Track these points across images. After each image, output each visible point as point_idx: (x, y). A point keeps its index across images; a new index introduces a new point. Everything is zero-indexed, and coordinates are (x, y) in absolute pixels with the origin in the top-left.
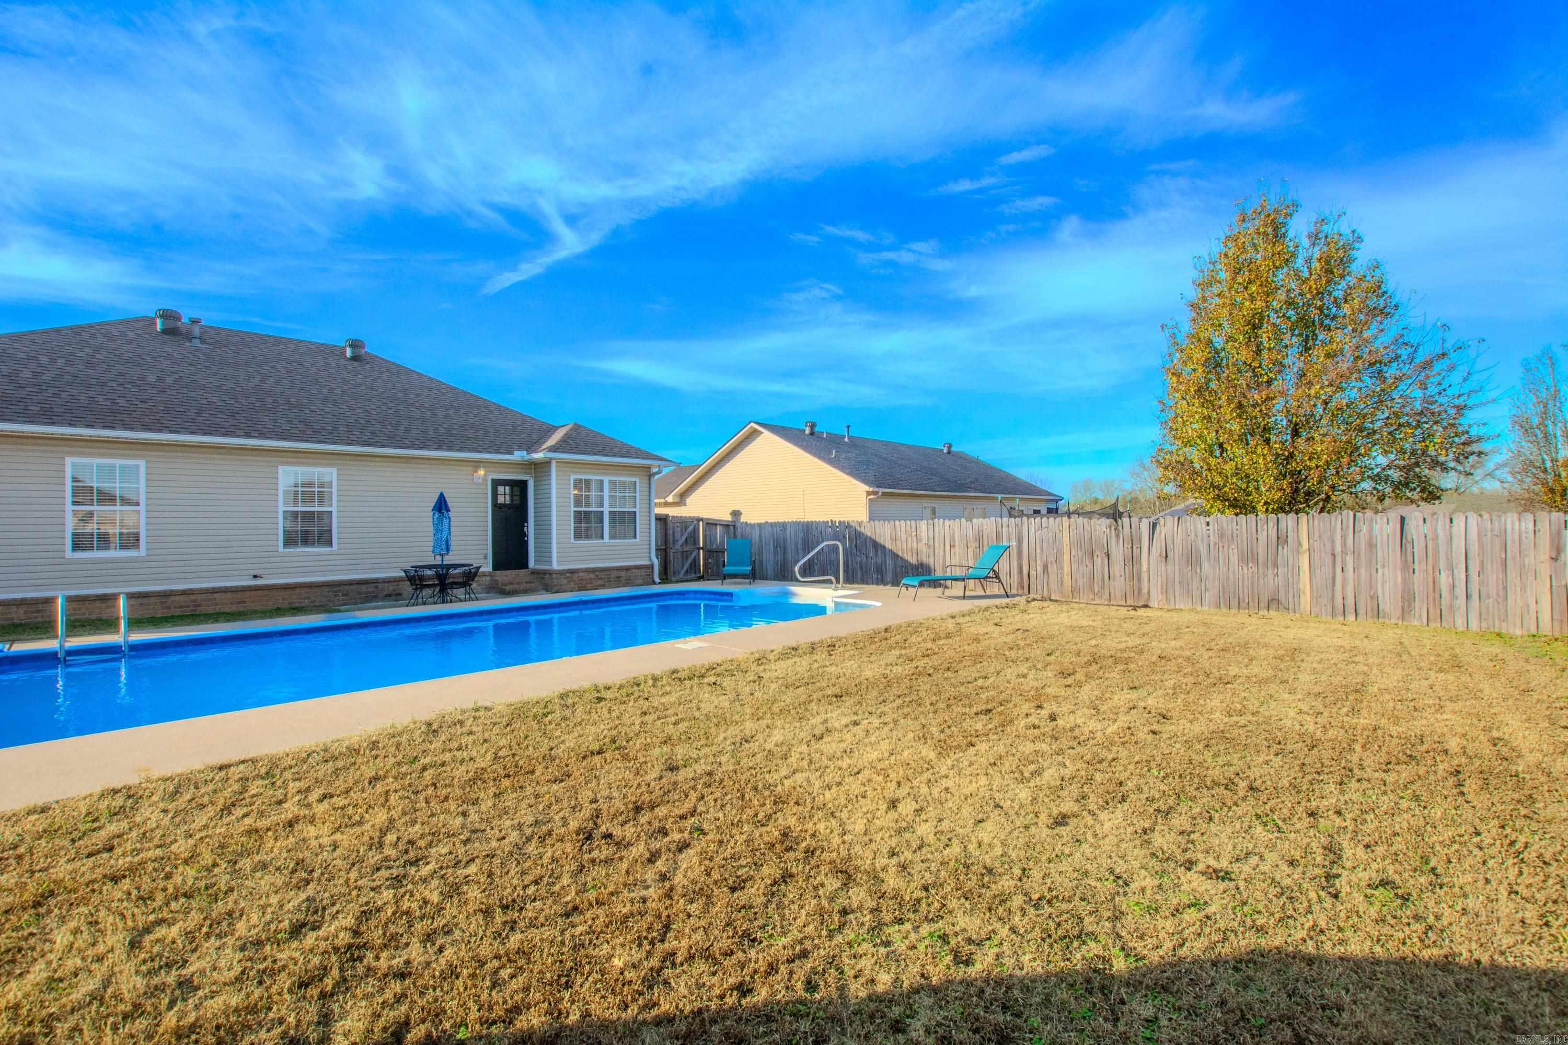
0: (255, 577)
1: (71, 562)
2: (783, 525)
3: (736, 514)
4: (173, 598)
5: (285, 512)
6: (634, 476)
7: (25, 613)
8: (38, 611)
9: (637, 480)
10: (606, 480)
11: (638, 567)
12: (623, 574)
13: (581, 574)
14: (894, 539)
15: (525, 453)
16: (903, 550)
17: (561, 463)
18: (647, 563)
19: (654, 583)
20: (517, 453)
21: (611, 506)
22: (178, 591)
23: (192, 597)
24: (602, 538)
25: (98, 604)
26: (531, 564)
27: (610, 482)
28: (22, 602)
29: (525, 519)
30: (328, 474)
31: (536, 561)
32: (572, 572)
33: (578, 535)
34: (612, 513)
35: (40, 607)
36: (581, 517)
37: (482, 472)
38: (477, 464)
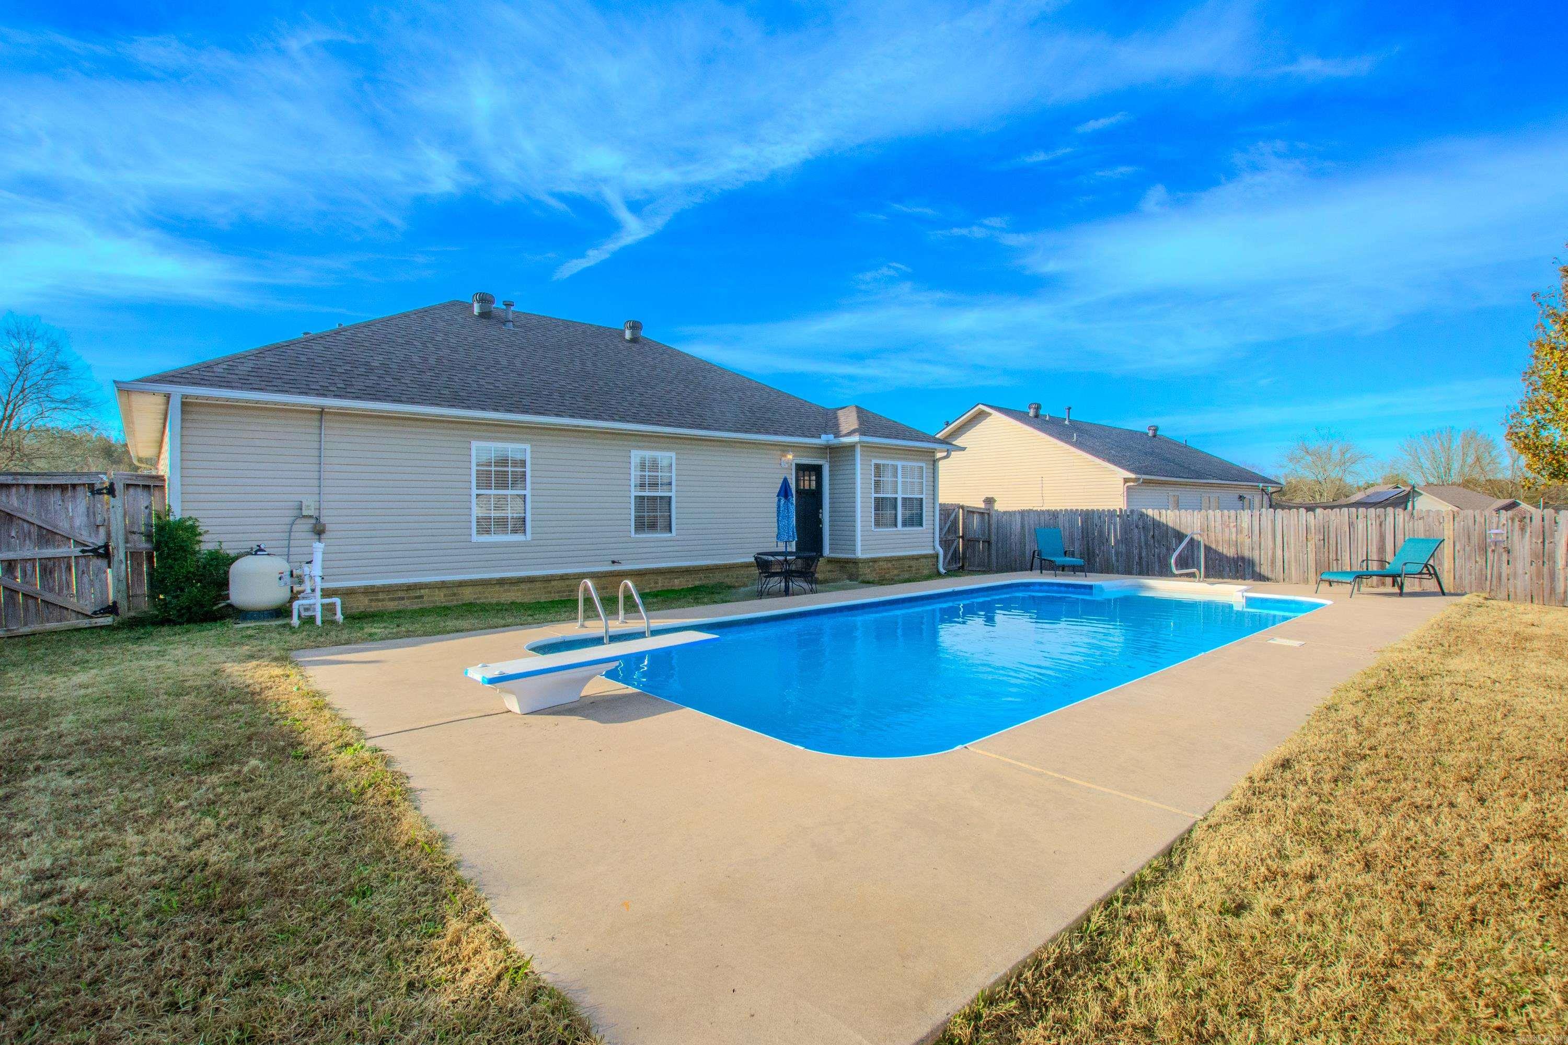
0: (614, 562)
1: (480, 546)
2: (1055, 515)
3: (990, 501)
4: (553, 583)
5: (636, 497)
6: (922, 460)
7: (445, 596)
8: (454, 595)
9: (924, 465)
10: (899, 464)
11: (925, 557)
12: (913, 563)
13: (881, 563)
14: (1206, 529)
15: (831, 437)
16: (1217, 542)
17: (866, 447)
18: (931, 552)
19: (938, 575)
20: (823, 436)
21: (904, 492)
22: (556, 576)
23: (567, 582)
24: (896, 526)
25: (497, 588)
26: (827, 552)
27: (903, 467)
28: (443, 585)
29: (819, 505)
30: (666, 457)
31: (832, 550)
32: (874, 560)
33: (877, 524)
34: (904, 499)
35: (455, 590)
36: (880, 504)
37: (790, 457)
38: (785, 448)
